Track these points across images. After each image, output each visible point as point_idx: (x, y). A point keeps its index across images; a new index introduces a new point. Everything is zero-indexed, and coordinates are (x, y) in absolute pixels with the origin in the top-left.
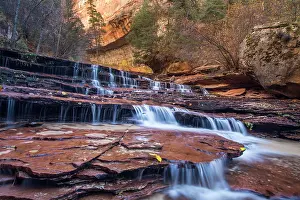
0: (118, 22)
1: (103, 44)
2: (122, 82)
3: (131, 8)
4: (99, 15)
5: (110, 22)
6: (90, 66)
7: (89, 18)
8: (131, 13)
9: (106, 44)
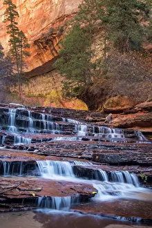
0: (45, 42)
1: (25, 70)
2: (42, 127)
3: (62, 24)
4: (22, 34)
5: (36, 42)
6: (7, 110)
7: (8, 38)
8: (62, 31)
9: (30, 69)
